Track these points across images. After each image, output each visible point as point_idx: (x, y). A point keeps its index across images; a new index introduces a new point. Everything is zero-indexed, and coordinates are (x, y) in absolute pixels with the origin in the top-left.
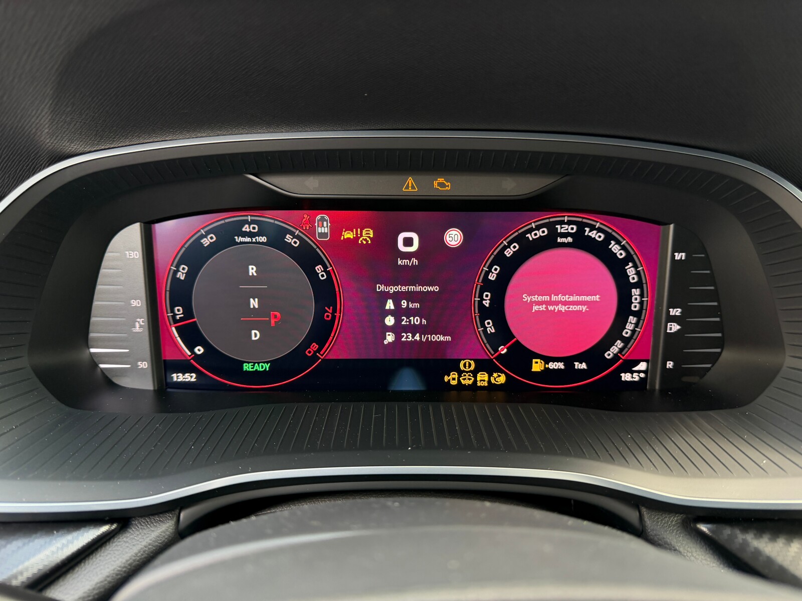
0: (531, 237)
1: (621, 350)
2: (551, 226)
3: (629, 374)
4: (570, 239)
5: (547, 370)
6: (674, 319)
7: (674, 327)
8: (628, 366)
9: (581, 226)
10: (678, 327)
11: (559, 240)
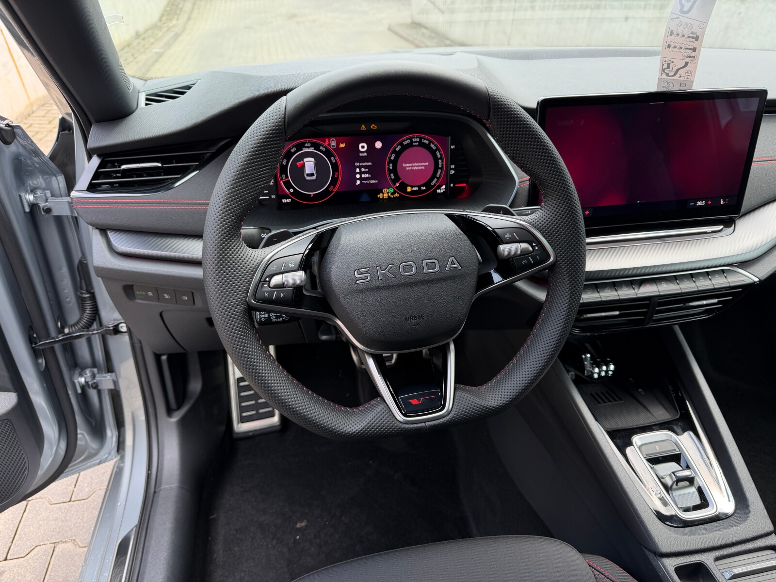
0: (405, 143)
1: (436, 182)
2: (411, 139)
3: (439, 190)
4: (417, 144)
5: (412, 190)
6: (452, 169)
7: (452, 172)
8: (439, 187)
9: (421, 138)
10: (454, 172)
11: (414, 144)
